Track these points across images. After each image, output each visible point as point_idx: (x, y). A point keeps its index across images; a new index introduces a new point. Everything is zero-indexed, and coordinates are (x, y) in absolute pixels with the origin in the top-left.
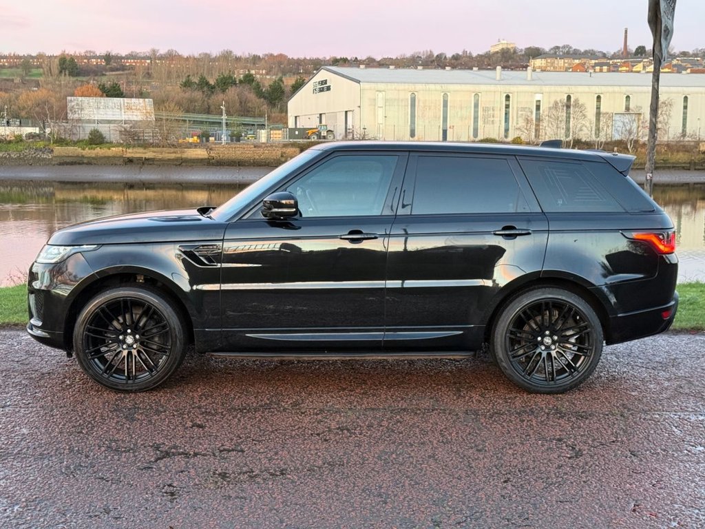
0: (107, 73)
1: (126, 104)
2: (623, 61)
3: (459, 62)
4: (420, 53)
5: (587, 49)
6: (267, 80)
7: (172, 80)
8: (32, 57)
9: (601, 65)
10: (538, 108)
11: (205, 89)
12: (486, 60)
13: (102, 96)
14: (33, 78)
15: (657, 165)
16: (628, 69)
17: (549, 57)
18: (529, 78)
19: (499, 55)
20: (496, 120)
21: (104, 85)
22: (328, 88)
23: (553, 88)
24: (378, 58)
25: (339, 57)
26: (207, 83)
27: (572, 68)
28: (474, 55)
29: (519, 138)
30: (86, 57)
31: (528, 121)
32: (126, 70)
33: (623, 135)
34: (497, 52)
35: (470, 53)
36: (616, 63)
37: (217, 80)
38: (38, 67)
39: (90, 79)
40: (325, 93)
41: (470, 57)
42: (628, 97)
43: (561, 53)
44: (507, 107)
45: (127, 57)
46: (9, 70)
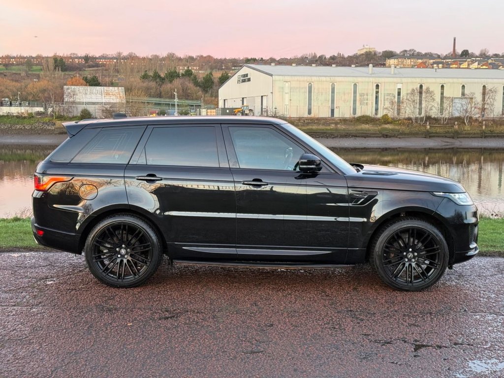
0: (86, 69)
1: (105, 91)
2: (453, 60)
3: (335, 61)
4: (307, 55)
5: (426, 52)
6: (201, 74)
7: (134, 74)
8: (33, 58)
9: (438, 63)
10: (399, 94)
11: (158, 80)
12: (355, 60)
13: (86, 85)
14: (34, 73)
15: (487, 135)
16: (457, 66)
17: (400, 58)
18: (392, 72)
19: (364, 56)
20: (370, 102)
21: (86, 78)
22: (249, 80)
23: (410, 80)
24: (278, 58)
25: (250, 58)
26: (159, 76)
27: (417, 65)
28: (346, 56)
29: (387, 115)
30: (71, 58)
31: (392, 103)
32: (99, 66)
33: (461, 113)
34: (363, 54)
35: (343, 55)
36: (447, 62)
37: (166, 74)
38: (37, 65)
39: (76, 73)
40: (246, 83)
41: (343, 58)
42: (463, 87)
43: (408, 55)
44: (377, 92)
45: (100, 58)
46: (17, 66)
